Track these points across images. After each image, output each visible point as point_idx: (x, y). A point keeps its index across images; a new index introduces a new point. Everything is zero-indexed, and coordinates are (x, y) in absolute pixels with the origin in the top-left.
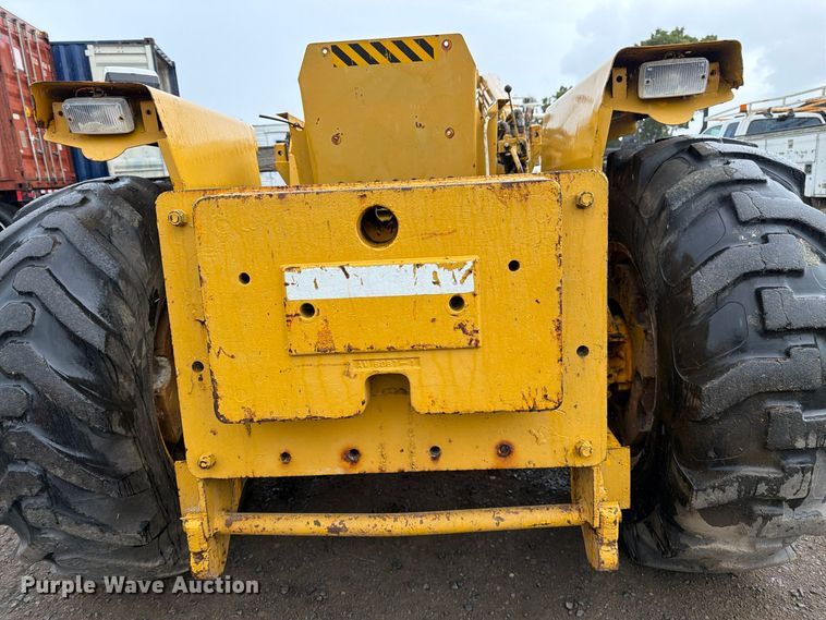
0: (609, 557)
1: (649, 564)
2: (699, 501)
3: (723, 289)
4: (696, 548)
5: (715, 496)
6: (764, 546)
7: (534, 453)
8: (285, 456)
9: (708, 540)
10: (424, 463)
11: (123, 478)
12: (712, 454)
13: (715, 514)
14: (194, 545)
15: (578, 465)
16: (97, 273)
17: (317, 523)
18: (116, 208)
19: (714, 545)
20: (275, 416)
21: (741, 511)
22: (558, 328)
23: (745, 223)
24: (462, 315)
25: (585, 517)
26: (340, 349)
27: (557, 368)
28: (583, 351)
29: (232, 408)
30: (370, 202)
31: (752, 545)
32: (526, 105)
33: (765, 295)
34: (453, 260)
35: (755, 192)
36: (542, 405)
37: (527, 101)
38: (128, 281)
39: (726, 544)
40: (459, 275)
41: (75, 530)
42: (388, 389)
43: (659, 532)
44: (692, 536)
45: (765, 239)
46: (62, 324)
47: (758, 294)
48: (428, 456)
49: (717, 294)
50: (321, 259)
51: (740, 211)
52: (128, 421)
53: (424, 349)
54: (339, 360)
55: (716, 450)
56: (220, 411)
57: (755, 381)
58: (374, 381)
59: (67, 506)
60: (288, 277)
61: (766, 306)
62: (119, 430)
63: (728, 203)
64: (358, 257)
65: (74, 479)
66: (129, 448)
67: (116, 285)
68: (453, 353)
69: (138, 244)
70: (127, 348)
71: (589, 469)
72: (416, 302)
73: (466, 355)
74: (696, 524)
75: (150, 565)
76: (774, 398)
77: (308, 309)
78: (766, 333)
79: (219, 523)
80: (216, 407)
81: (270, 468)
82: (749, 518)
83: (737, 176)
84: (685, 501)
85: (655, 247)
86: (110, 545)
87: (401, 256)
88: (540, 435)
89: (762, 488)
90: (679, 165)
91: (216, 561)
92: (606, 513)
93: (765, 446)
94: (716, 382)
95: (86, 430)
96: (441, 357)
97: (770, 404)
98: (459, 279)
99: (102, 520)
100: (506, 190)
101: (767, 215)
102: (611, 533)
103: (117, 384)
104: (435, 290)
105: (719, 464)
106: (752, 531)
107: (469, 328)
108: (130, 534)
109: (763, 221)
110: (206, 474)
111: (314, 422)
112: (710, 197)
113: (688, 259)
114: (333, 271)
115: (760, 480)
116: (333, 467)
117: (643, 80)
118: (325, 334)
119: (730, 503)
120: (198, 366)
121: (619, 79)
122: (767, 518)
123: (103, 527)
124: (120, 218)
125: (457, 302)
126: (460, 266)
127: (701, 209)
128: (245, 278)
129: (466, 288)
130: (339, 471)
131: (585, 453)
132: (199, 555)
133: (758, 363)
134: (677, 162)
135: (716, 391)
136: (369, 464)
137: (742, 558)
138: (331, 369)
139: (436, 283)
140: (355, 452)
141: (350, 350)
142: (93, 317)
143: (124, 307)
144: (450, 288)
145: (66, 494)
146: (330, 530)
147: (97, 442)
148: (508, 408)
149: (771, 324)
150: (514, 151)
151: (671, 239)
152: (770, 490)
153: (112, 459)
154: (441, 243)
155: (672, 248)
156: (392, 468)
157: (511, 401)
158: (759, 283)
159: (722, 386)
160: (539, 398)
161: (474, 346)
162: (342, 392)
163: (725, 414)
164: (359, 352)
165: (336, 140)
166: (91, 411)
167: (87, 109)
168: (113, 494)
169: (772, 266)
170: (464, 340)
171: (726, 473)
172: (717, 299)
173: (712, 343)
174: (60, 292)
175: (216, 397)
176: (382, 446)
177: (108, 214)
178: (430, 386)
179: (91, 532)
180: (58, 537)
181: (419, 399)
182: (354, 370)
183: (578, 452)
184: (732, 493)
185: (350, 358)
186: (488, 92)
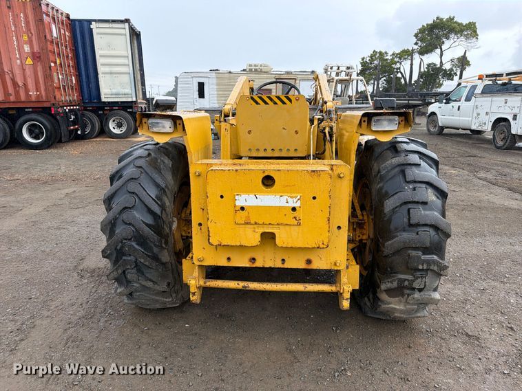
0: (346, 304)
1: (369, 315)
2: (383, 287)
3: (396, 208)
4: (384, 307)
5: (389, 285)
6: (409, 307)
7: (320, 264)
8: (229, 259)
9: (389, 303)
10: (279, 265)
11: (164, 264)
12: (389, 269)
13: (390, 292)
14: (192, 290)
15: (336, 269)
16: (157, 185)
17: (238, 284)
18: (162, 159)
19: (391, 306)
20: (229, 244)
21: (399, 291)
22: (329, 220)
23: (408, 182)
24: (295, 214)
25: (338, 289)
26: (253, 222)
27: (327, 234)
28: (339, 228)
29: (214, 241)
30: (266, 174)
31: (405, 306)
32: (347, 71)
33: (411, 211)
34: (294, 195)
35: (414, 169)
36: (322, 246)
37: (348, 68)
38: (168, 189)
39: (395, 305)
40: (295, 200)
41: (144, 283)
42: (268, 237)
43: (372, 300)
44: (383, 302)
45: (414, 189)
46: (146, 206)
47: (409, 210)
48: (281, 262)
49: (393, 209)
50: (248, 192)
51: (407, 177)
52: (166, 243)
53: (282, 224)
54: (252, 226)
55: (390, 268)
56: (210, 241)
57: (404, 242)
58: (264, 235)
59: (143, 273)
60: (237, 197)
61: (411, 215)
62: (164, 246)
63: (403, 172)
64: (261, 192)
65: (147, 263)
66: (166, 253)
67: (165, 191)
68: (292, 227)
69: (170, 173)
70: (167, 215)
71: (340, 270)
72: (280, 208)
73: (296, 228)
74: (384, 296)
75: (167, 300)
76: (412, 250)
77: (242, 208)
78: (410, 225)
79: (202, 283)
80: (209, 239)
81: (223, 262)
82: (403, 295)
83: (409, 162)
84: (379, 287)
85: (376, 187)
86: (155, 290)
87: (275, 192)
88: (322, 257)
89: (406, 283)
90: (389, 153)
91: (199, 297)
92: (345, 287)
93: (408, 268)
94: (390, 242)
95: (153, 245)
96: (287, 227)
97: (410, 252)
98: (295, 201)
99: (154, 280)
100: (313, 173)
101: (417, 180)
102: (347, 295)
103: (163, 228)
104: (287, 205)
105: (391, 273)
106: (403, 300)
107: (297, 219)
108: (163, 286)
109: (415, 182)
110: (200, 263)
111: (242, 247)
112: (397, 169)
113: (387, 193)
114: (252, 196)
115: (406, 280)
116: (246, 264)
117: (373, 123)
118: (248, 217)
119: (395, 288)
120: (200, 224)
121: (364, 121)
122: (409, 295)
123: (155, 283)
124: (164, 163)
125: (294, 209)
126: (296, 197)
127: (393, 174)
128: (222, 197)
129: (297, 205)
130: (248, 265)
131: (338, 265)
132: (194, 294)
133: (406, 236)
134: (388, 152)
135: (390, 246)
136: (259, 264)
137: (401, 311)
138: (249, 229)
139: (287, 202)
140: (254, 259)
141: (256, 223)
142: (155, 201)
143: (166, 199)
144: (292, 204)
145: (143, 269)
146: (243, 287)
147: (155, 250)
148: (310, 247)
149: (412, 222)
150: (327, 130)
151: (381, 185)
152: (409, 284)
153: (160, 257)
154: (289, 189)
155: (381, 188)
156: (267, 266)
157: (310, 244)
158: (410, 206)
159: (391, 244)
160: (321, 243)
161: (299, 224)
162: (251, 237)
163: (394, 254)
164: (259, 224)
165: (249, 132)
166: (156, 238)
167: (158, 123)
168: (160, 270)
169: (416, 200)
170: (296, 222)
171: (393, 276)
172: (394, 211)
173: (392, 227)
174: (145, 193)
175: (209, 236)
176: (264, 258)
177: (159, 161)
178: (283, 238)
179: (150, 284)
180: (138, 285)
181: (279, 242)
182: (257, 230)
183: (335, 264)
184: (395, 284)
185: (256, 226)
186: (320, 87)
